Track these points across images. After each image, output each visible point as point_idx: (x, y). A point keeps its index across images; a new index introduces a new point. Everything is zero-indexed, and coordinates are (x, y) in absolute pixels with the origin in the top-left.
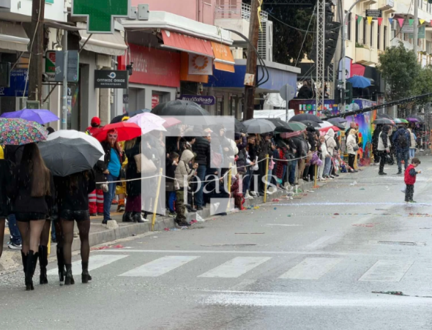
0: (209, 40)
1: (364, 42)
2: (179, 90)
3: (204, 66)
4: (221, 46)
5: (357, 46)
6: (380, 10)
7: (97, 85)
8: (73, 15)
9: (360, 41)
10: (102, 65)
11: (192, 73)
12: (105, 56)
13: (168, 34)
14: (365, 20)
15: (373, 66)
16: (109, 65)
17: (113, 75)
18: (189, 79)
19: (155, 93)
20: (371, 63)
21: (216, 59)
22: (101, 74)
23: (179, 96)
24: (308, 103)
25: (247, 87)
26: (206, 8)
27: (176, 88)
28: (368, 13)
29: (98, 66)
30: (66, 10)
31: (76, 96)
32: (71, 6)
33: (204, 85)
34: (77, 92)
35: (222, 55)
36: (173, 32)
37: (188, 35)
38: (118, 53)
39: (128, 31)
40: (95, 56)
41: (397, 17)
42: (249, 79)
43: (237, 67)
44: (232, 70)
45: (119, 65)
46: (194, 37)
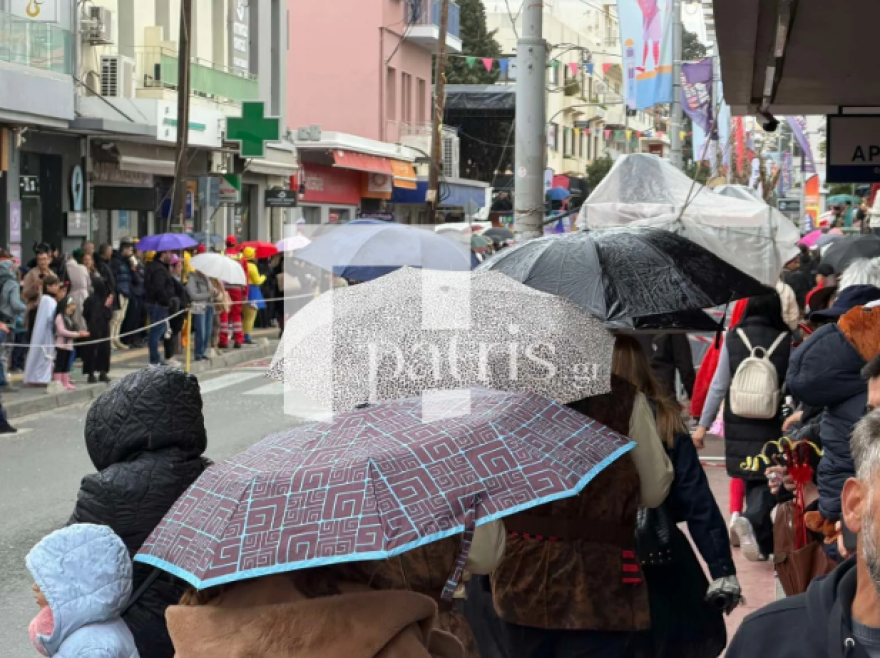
0: (389, 159)
1: (573, 152)
2: (359, 206)
3: (384, 183)
4: (402, 164)
5: (565, 157)
6: (590, 121)
7: (267, 204)
8: (226, 140)
9: (569, 152)
10: (272, 185)
11: (372, 191)
12: (277, 177)
13: (341, 154)
14: (573, 131)
15: (580, 177)
16: (281, 184)
17: (282, 195)
18: (369, 196)
19: (332, 211)
20: (578, 174)
21: (396, 177)
22: (271, 194)
23: (359, 212)
24: (508, 215)
25: (429, 203)
26: (390, 126)
27: (356, 205)
28: (576, 124)
29: (268, 186)
30: (220, 135)
31: (245, 216)
32: (225, 131)
33: (387, 201)
34: (246, 212)
35: (401, 173)
36: (347, 152)
37: (363, 154)
38: (289, 173)
39: (301, 151)
40: (265, 177)
41: (609, 127)
42: (431, 195)
43: (419, 184)
44: (413, 187)
45: (292, 184)
46: (370, 155)
